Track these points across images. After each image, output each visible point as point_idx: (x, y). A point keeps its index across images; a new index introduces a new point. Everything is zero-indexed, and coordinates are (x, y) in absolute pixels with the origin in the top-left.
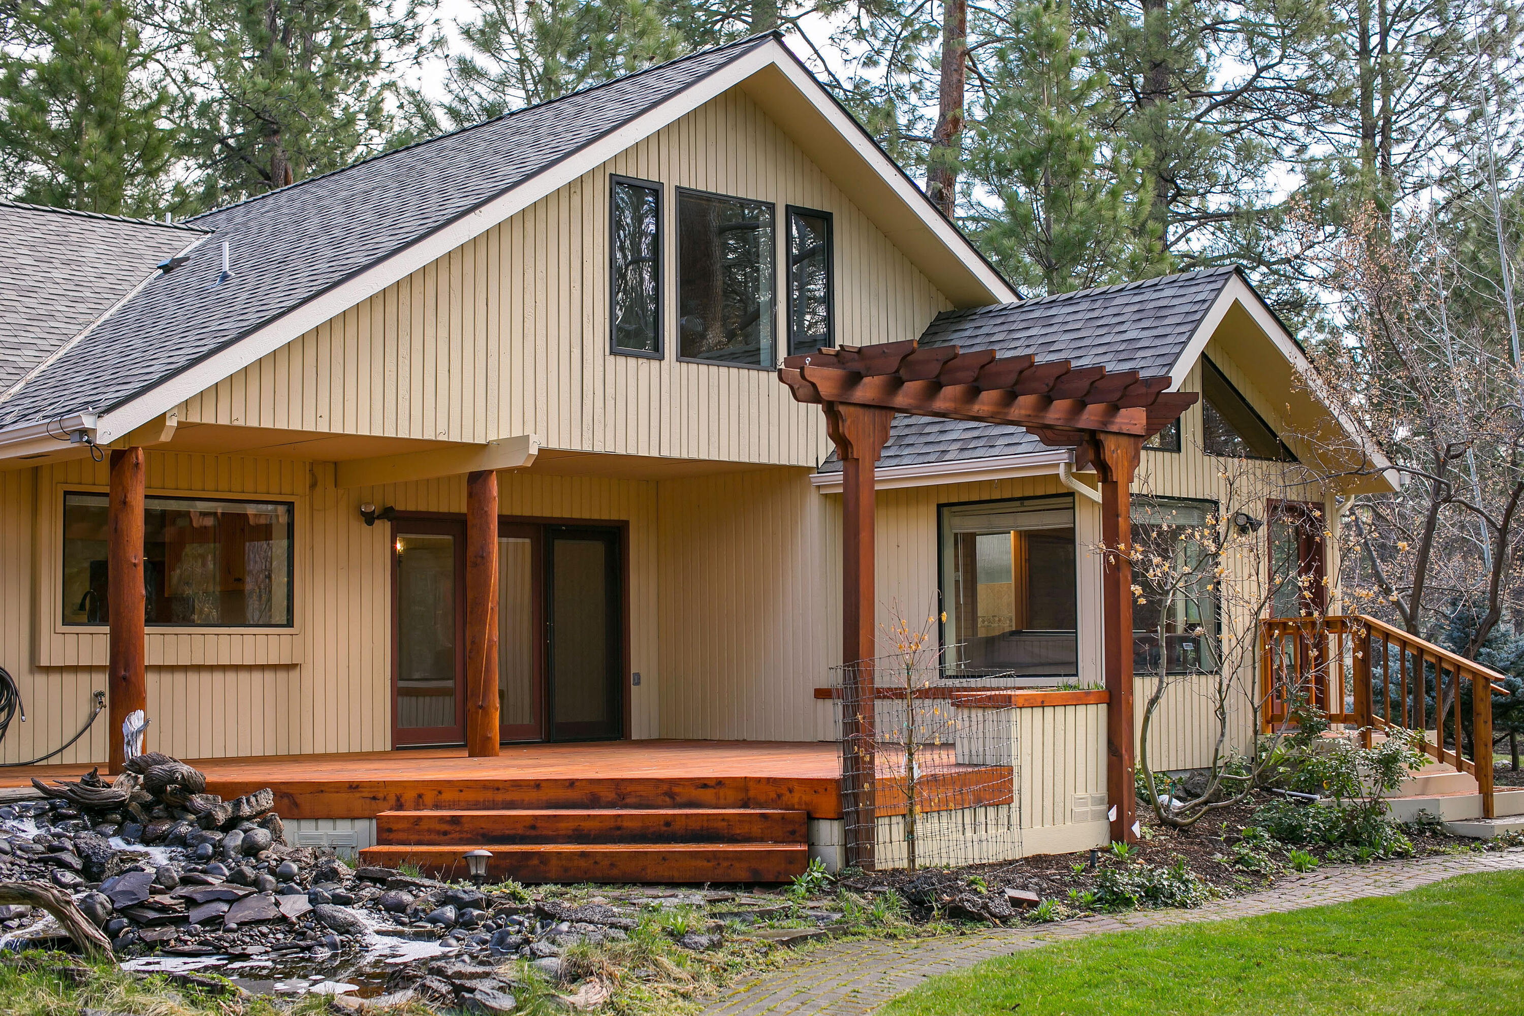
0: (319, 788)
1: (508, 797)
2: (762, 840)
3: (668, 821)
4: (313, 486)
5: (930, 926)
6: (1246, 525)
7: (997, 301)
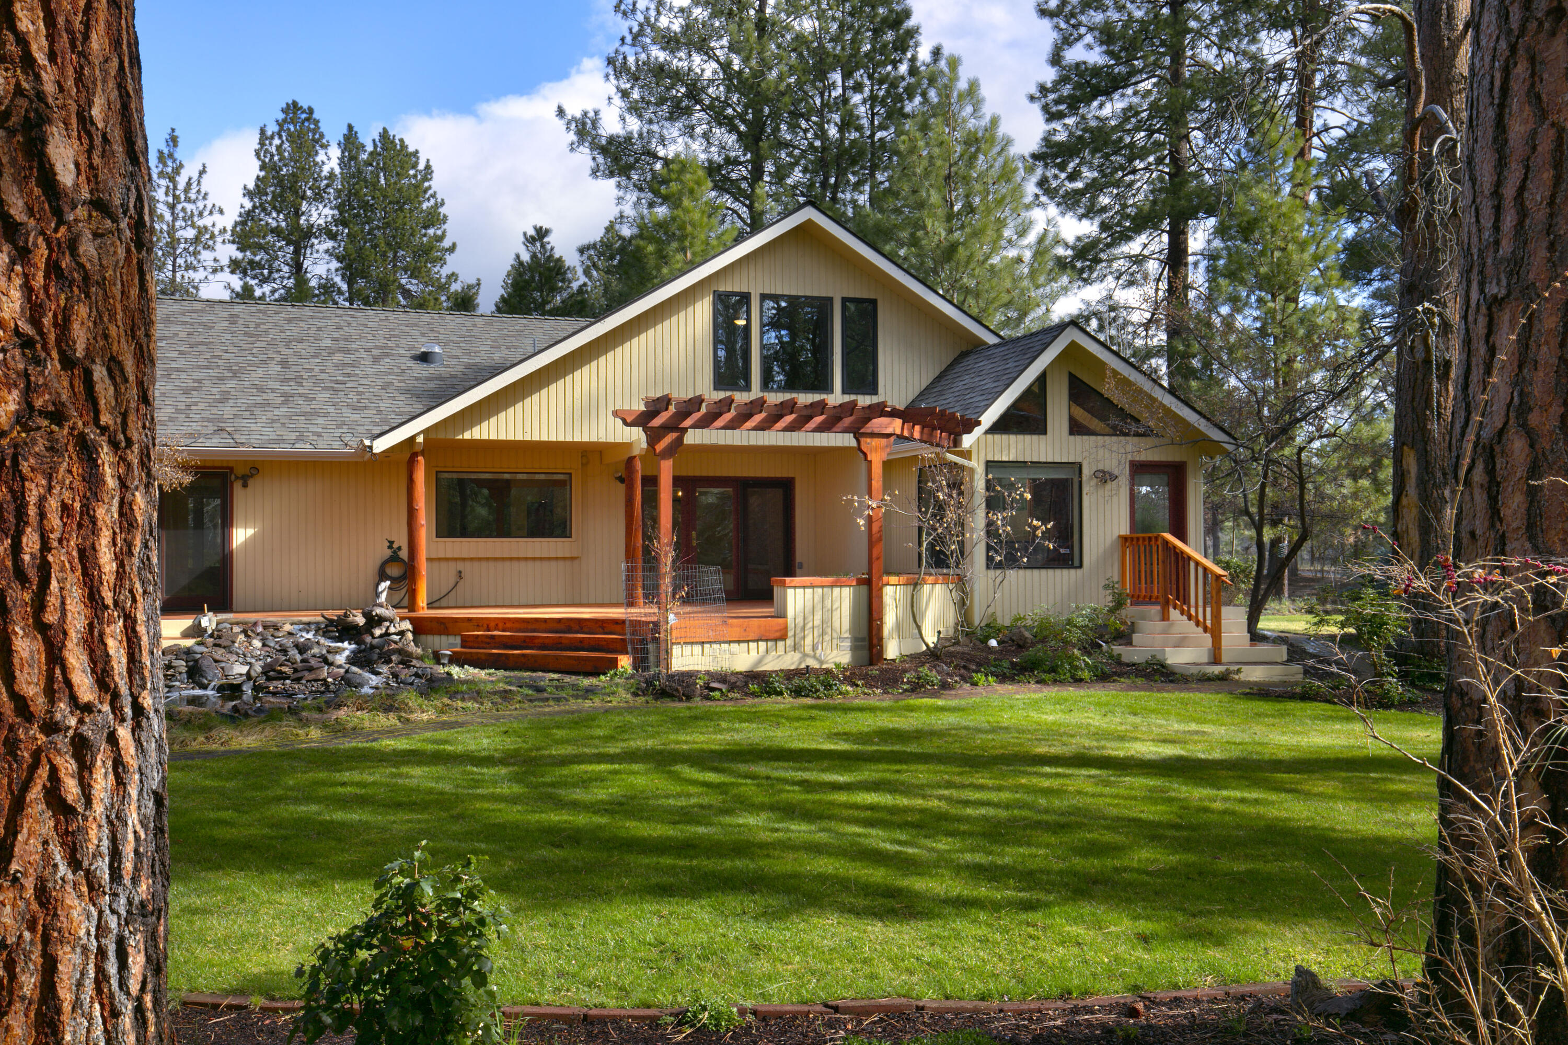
4: (585, 465)
6: (1104, 477)
7: (985, 343)
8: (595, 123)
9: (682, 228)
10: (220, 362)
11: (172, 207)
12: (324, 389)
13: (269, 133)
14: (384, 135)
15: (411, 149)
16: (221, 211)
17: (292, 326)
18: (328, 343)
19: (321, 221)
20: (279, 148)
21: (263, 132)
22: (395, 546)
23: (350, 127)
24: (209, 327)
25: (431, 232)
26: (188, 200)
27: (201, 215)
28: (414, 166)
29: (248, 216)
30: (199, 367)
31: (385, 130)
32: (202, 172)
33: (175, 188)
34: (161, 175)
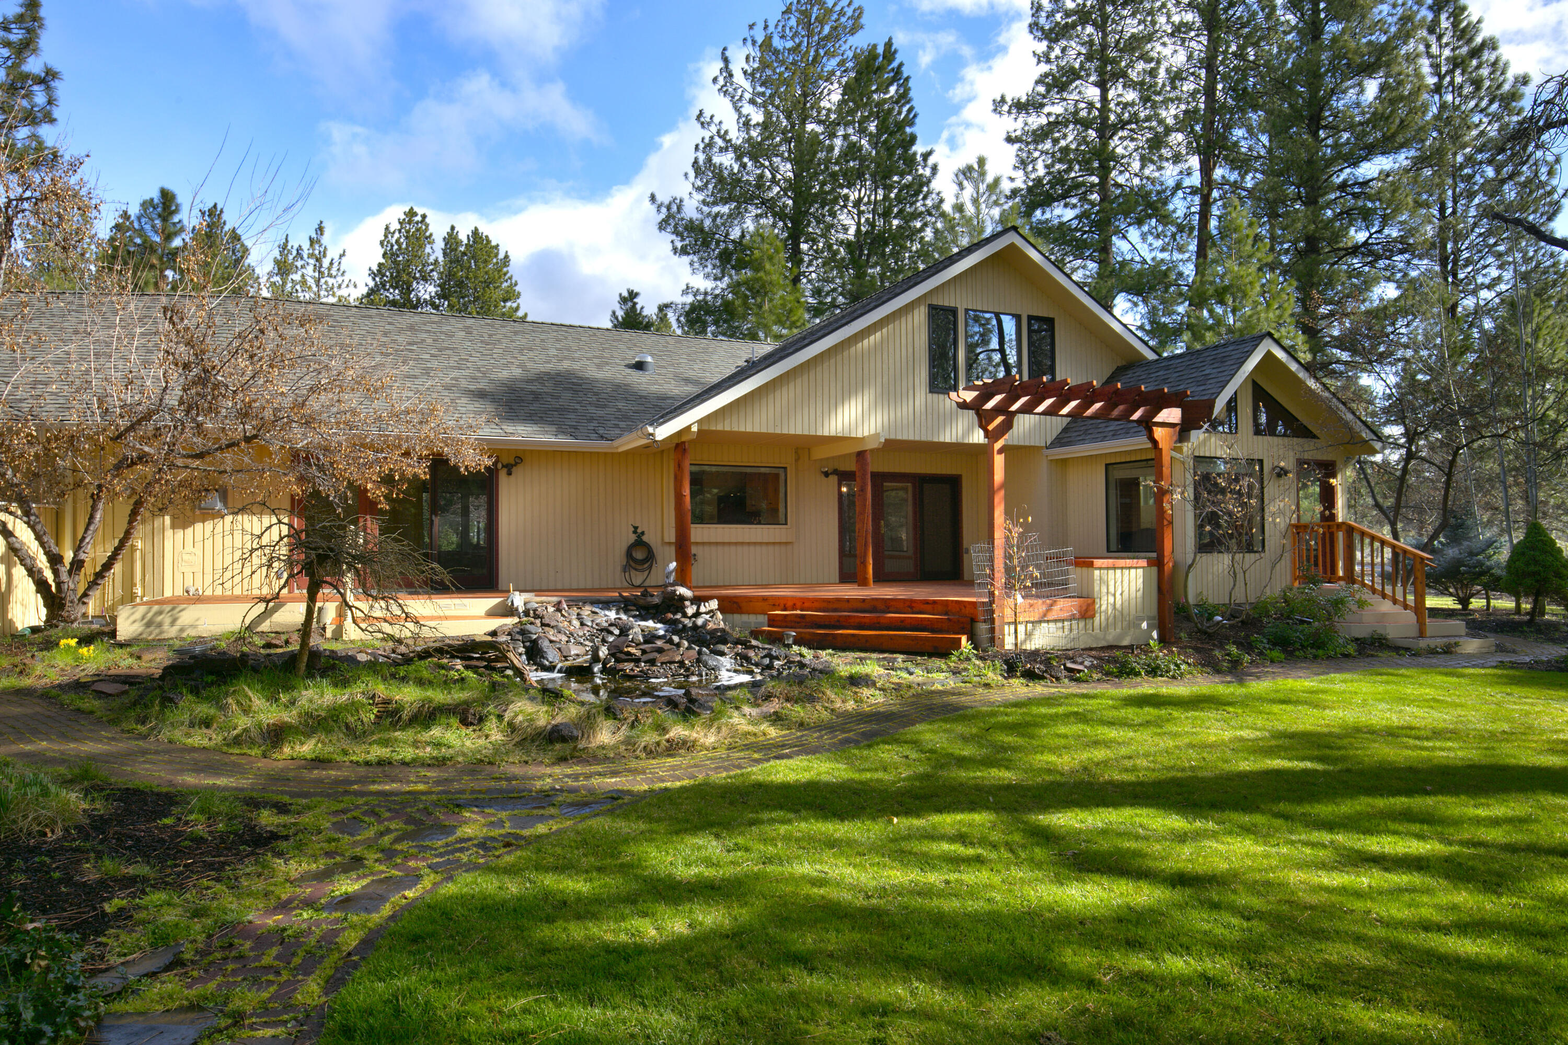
0: (749, 599)
1: (835, 606)
2: (948, 632)
3: (903, 620)
4: (797, 460)
5: (1012, 681)
6: (1281, 473)
7: (1146, 359)
8: (679, 208)
9: (763, 286)
10: (469, 365)
11: (318, 282)
12: (565, 389)
13: (392, 230)
14: (476, 232)
15: (494, 243)
16: (355, 286)
17: (519, 337)
18: (553, 352)
19: (427, 297)
20: (397, 241)
21: (387, 228)
22: (639, 531)
23: (453, 228)
24: (450, 335)
25: (509, 304)
26: (330, 276)
27: (340, 287)
28: (496, 255)
29: (372, 292)
30: (452, 367)
31: (476, 229)
32: (341, 256)
33: (321, 266)
34: (311, 256)
